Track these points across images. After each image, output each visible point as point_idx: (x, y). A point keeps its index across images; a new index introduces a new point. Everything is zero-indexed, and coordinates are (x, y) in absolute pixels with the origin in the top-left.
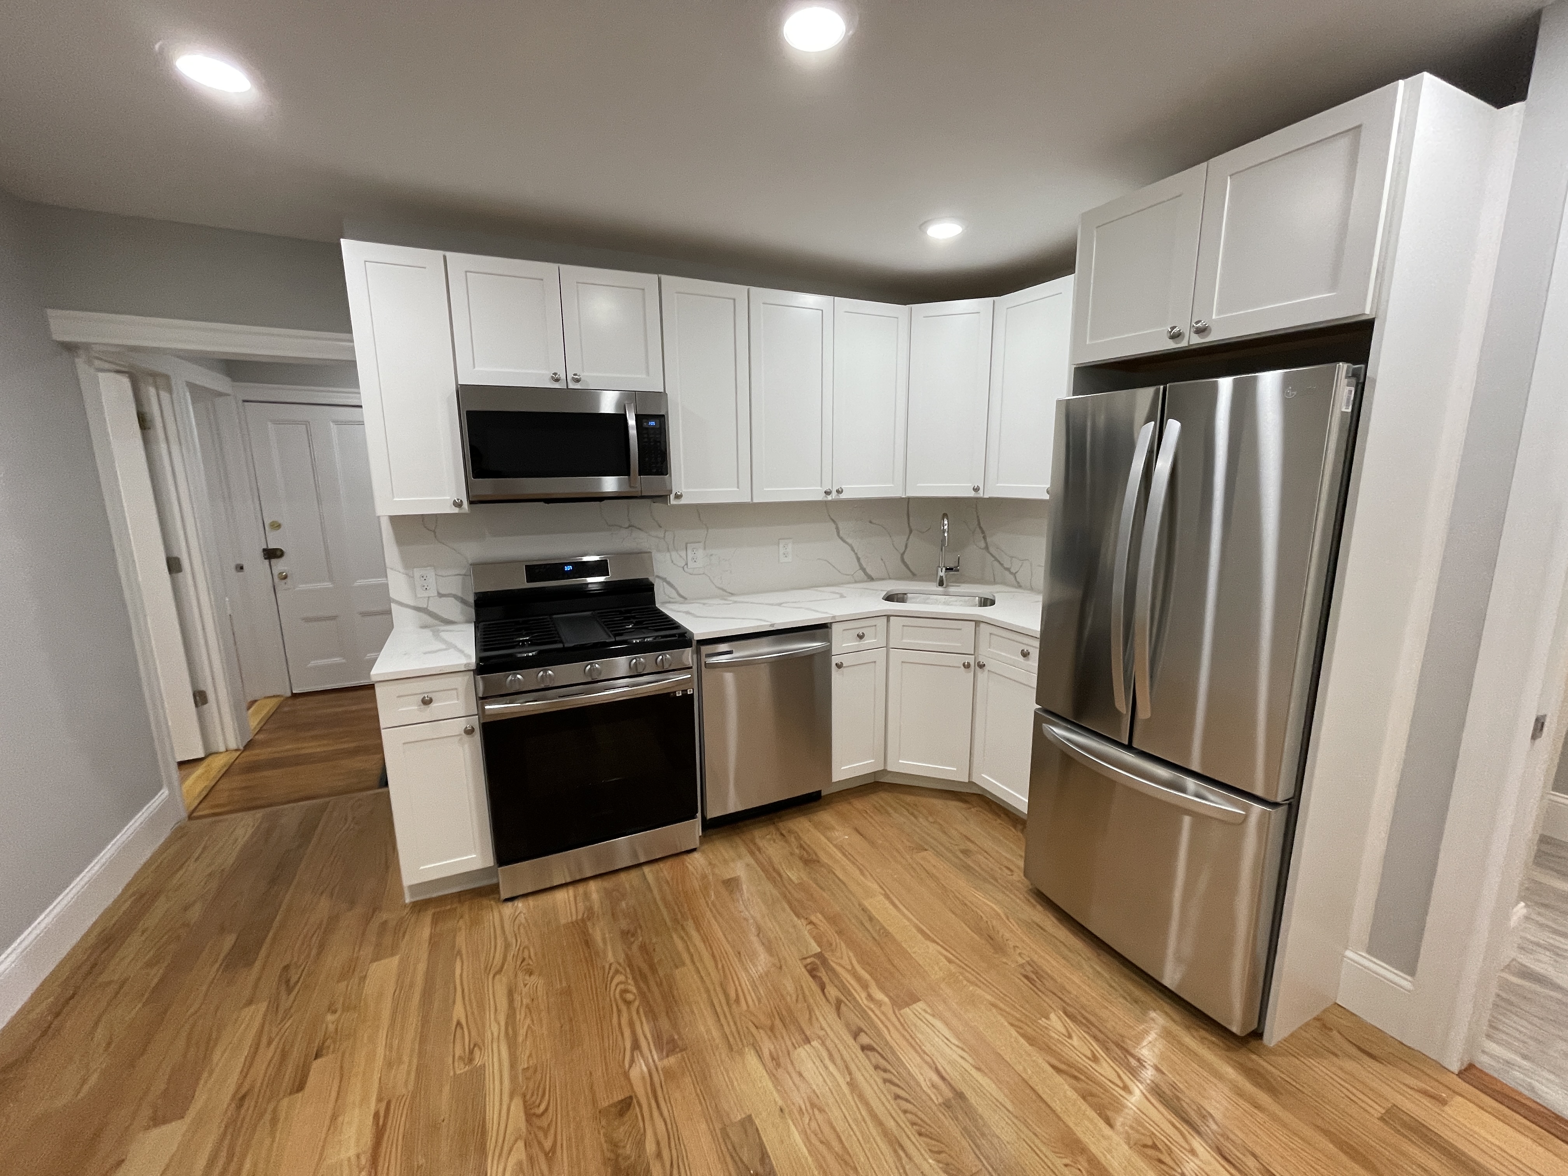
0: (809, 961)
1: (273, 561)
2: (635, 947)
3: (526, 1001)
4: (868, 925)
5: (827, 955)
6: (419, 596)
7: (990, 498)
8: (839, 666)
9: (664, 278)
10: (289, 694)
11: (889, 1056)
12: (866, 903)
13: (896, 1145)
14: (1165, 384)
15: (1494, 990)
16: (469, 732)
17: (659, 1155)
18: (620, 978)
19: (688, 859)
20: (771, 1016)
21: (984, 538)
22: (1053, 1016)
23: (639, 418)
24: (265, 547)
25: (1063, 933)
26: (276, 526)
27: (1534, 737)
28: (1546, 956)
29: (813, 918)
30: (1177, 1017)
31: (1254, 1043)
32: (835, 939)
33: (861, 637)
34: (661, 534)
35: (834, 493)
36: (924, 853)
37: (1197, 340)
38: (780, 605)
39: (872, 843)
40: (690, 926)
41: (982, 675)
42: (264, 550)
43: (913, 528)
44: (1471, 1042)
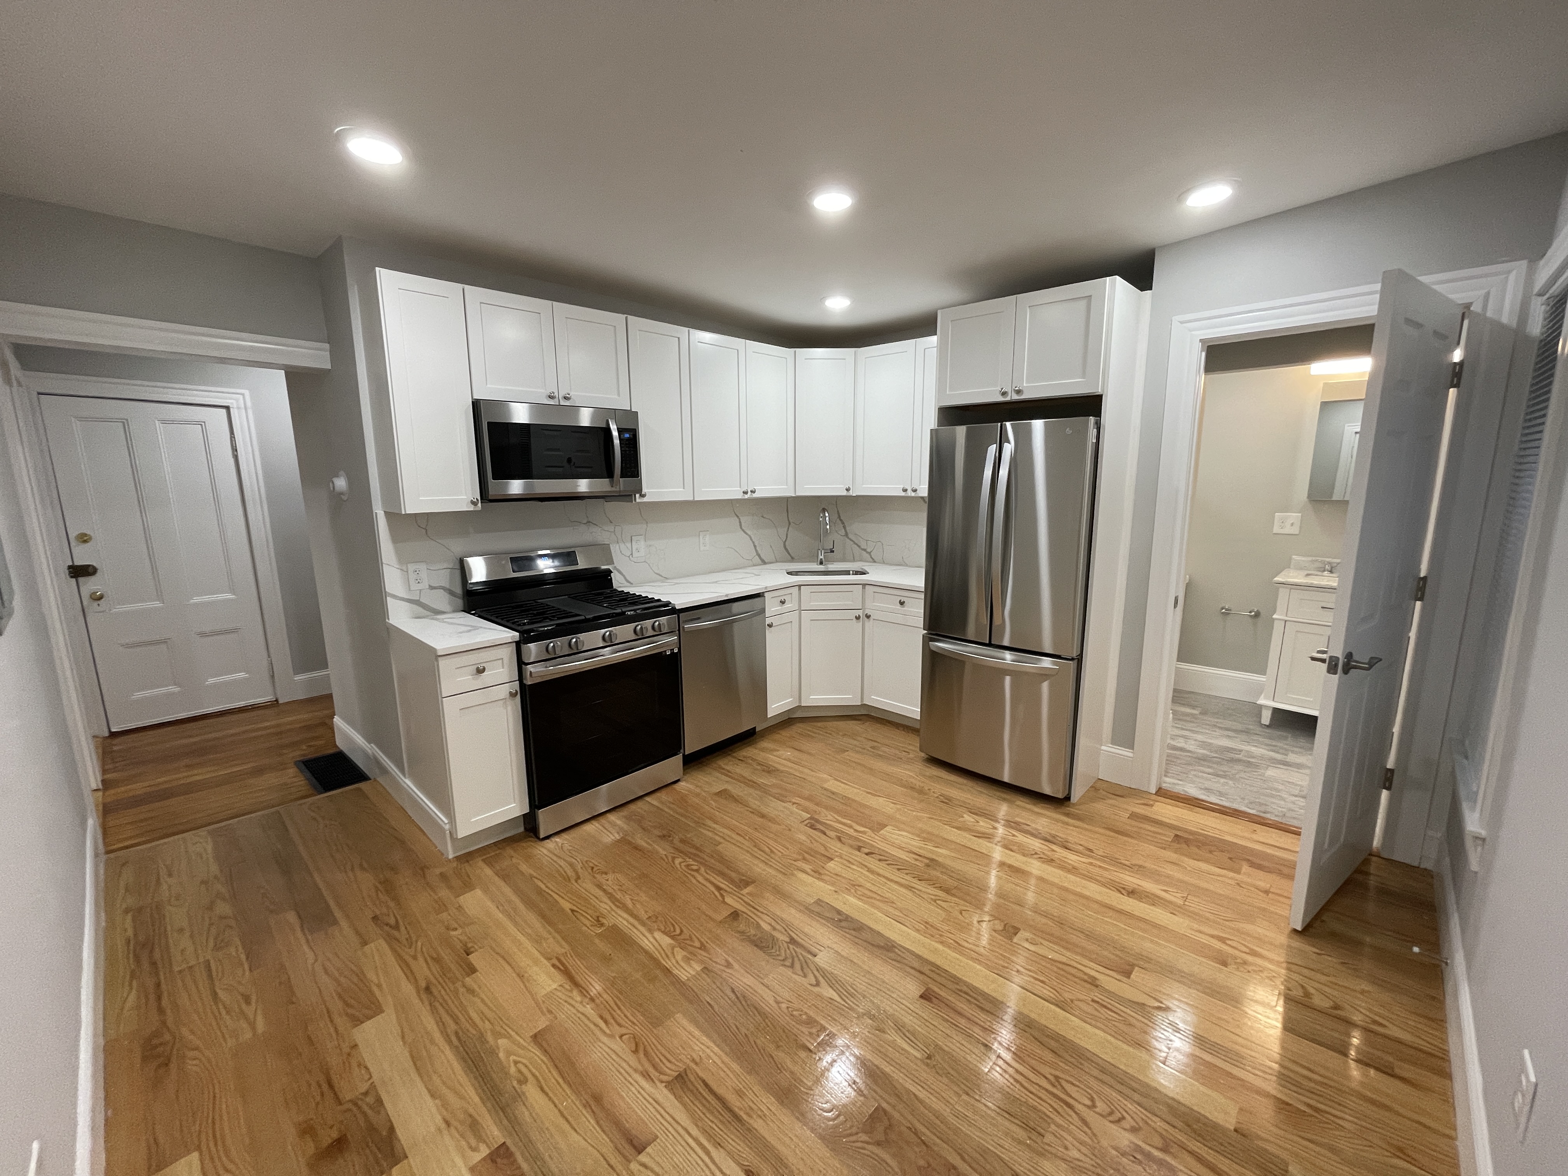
0: (806, 822)
1: (81, 579)
2: (676, 842)
3: (616, 888)
4: (833, 797)
5: (816, 817)
6: (412, 588)
7: (857, 496)
8: (770, 626)
9: (630, 317)
10: (107, 734)
11: (883, 853)
12: (825, 786)
13: (909, 888)
14: (1002, 422)
15: (1165, 758)
16: (513, 695)
17: (774, 929)
18: (677, 861)
19: (676, 786)
20: (800, 854)
21: (844, 527)
22: (965, 816)
23: (620, 431)
24: (71, 564)
25: (953, 777)
26: (84, 539)
27: (1175, 607)
28: (1181, 740)
29: (794, 801)
30: (1028, 801)
31: (1067, 803)
32: (816, 808)
33: (783, 602)
34: (611, 528)
35: (749, 493)
36: (846, 753)
37: (1016, 397)
38: (716, 582)
39: (810, 754)
40: (709, 823)
41: (869, 624)
42: (70, 567)
43: (791, 521)
44: (1160, 778)
